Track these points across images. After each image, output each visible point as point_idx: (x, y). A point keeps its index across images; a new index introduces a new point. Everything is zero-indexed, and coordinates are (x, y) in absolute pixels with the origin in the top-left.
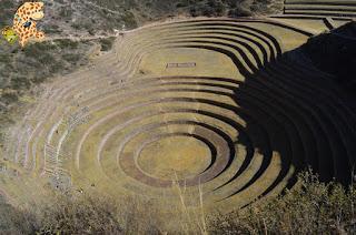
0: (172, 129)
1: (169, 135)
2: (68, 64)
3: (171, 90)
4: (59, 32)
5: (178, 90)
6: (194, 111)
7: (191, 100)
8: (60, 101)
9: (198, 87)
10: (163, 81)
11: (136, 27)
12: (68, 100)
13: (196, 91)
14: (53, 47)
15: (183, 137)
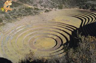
0: (51, 36)
1: (49, 37)
2: (34, 14)
3: (57, 26)
4: (37, 6)
5: (59, 26)
6: (59, 33)
7: (61, 30)
8: (27, 21)
9: (65, 27)
10: (57, 23)
11: (61, 9)
12: (29, 22)
13: (64, 28)
14: (33, 9)
15: (52, 39)
